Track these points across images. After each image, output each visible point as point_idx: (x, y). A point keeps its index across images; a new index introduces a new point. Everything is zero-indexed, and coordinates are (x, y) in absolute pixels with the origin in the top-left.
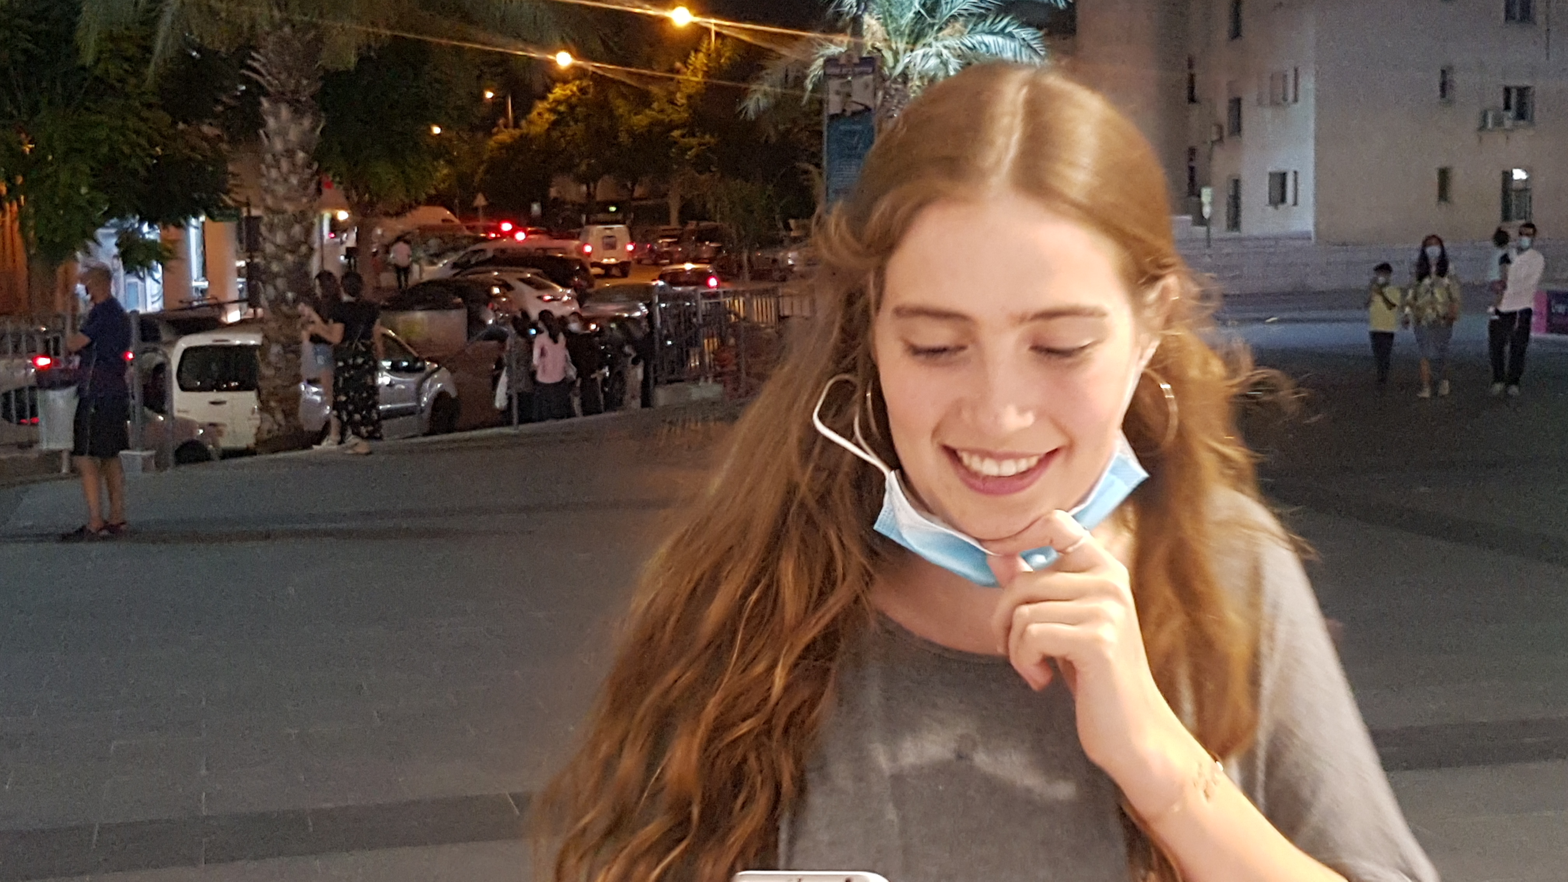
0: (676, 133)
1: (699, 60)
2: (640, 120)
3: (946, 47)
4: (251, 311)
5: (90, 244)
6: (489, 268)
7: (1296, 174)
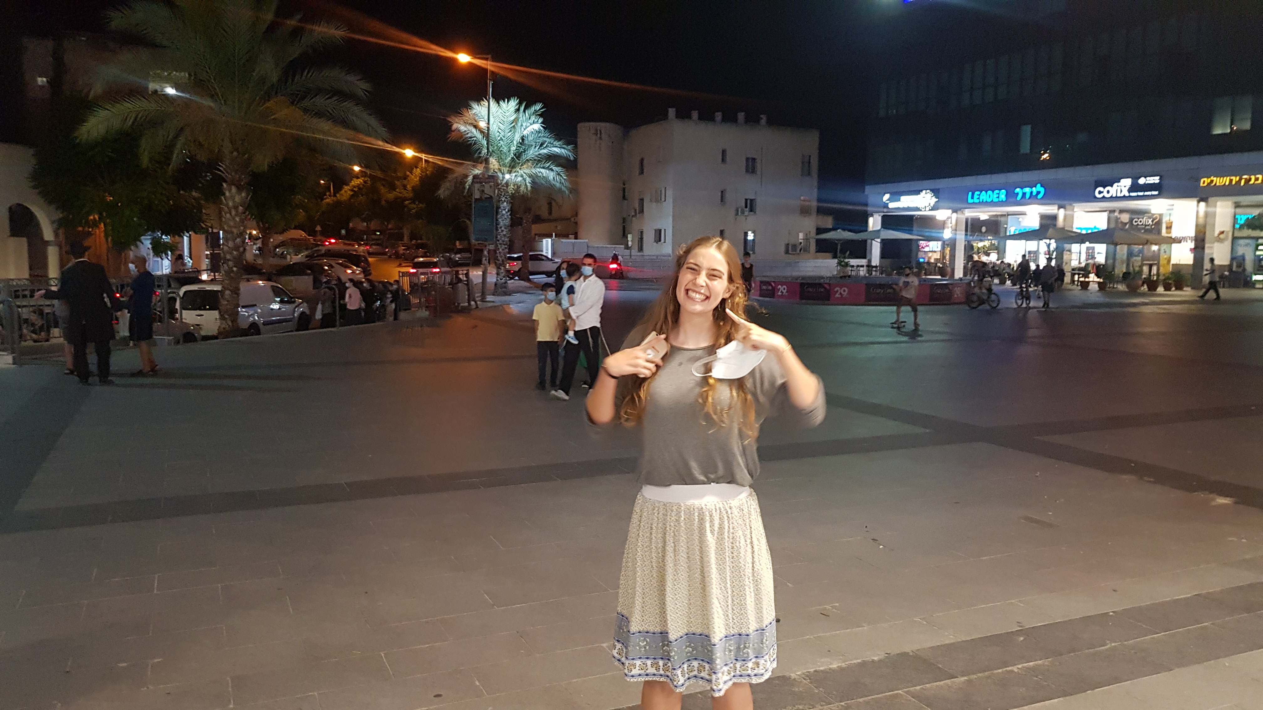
0: (407, 202)
1: (418, 171)
2: (391, 196)
3: (525, 173)
4: (215, 274)
5: (138, 243)
6: (322, 258)
7: (665, 230)
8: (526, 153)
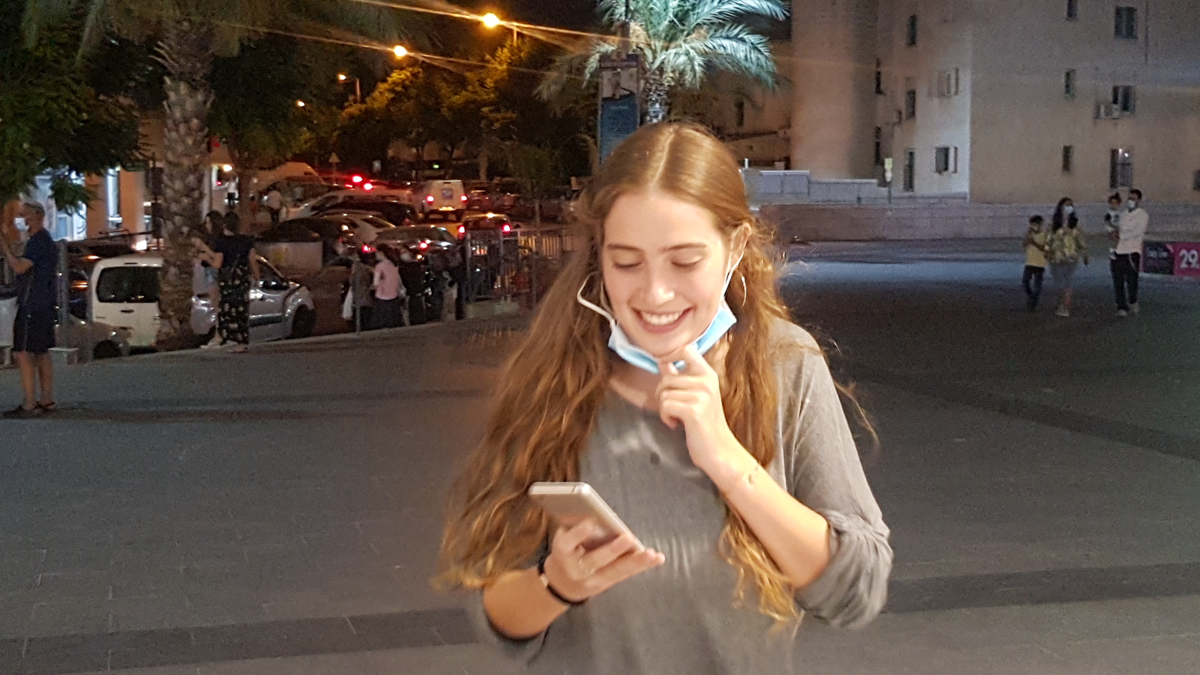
0: (485, 109)
1: (504, 54)
2: (458, 99)
3: (693, 48)
4: (155, 240)
5: (30, 187)
6: (340, 210)
7: (956, 149)
8: (697, 11)
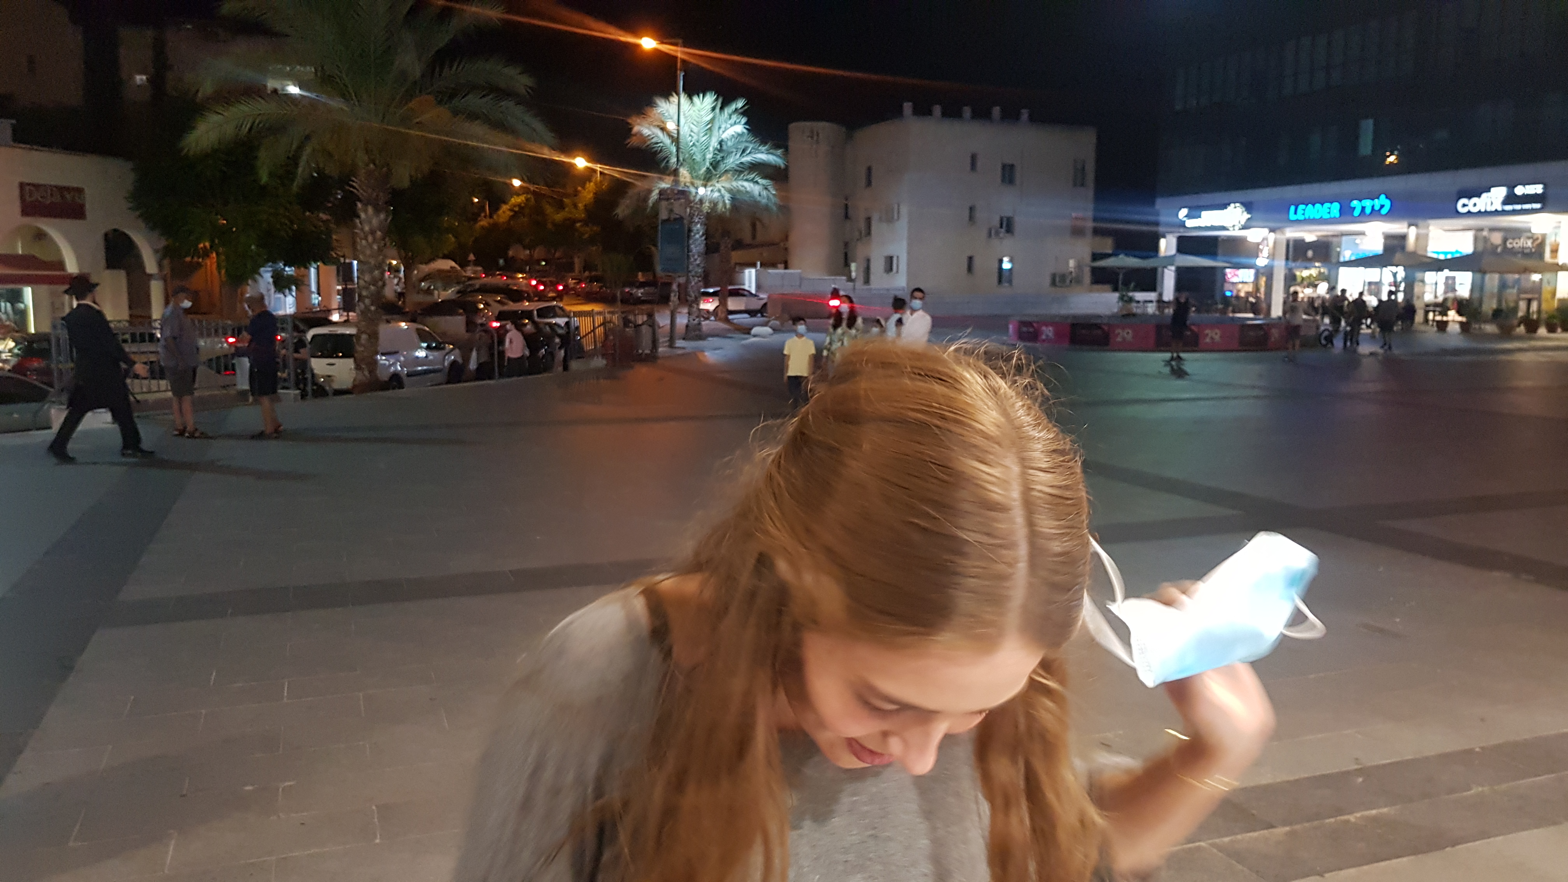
0: (578, 225)
1: (591, 186)
2: (559, 217)
3: (723, 187)
4: (346, 314)
5: (257, 276)
7: (898, 257)
8: (725, 161)
